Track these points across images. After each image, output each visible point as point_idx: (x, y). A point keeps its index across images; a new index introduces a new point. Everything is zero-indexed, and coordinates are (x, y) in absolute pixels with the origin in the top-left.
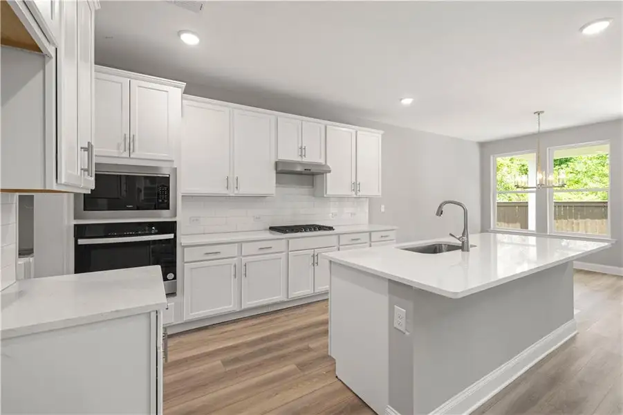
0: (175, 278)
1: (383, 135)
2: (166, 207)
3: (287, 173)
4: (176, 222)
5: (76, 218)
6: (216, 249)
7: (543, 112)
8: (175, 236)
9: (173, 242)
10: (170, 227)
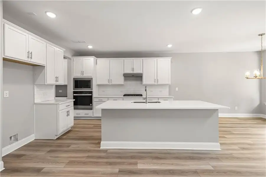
0: (92, 105)
1: (171, 59)
2: (90, 87)
3: (128, 77)
4: (92, 91)
5: (74, 89)
6: (101, 99)
7: (264, 34)
8: (92, 95)
9: (91, 96)
10: (91, 92)
